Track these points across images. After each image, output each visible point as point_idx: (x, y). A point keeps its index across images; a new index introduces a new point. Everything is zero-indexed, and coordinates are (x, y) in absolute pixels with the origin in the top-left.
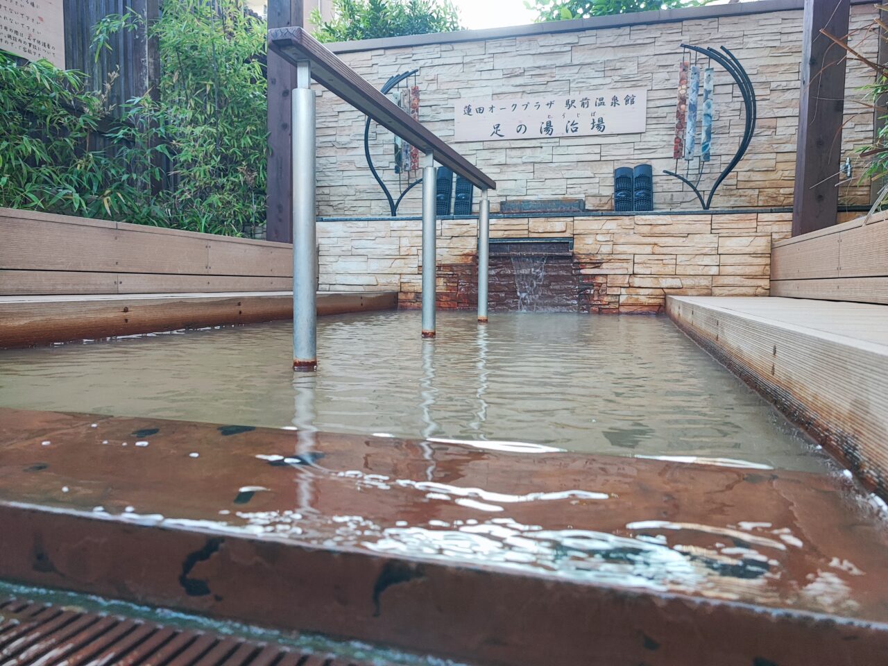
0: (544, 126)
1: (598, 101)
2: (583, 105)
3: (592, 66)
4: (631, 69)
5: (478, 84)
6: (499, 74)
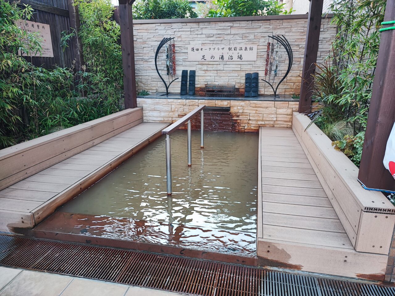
0: (221, 57)
1: (240, 49)
2: (235, 49)
3: (238, 35)
4: (252, 37)
5: (197, 39)
6: (204, 36)
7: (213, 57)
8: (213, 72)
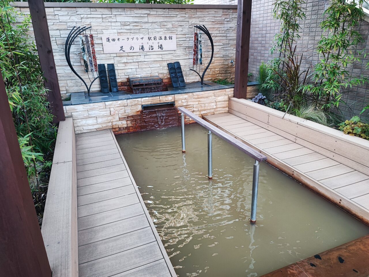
0: (141, 47)
1: (160, 38)
2: (154, 39)
3: (156, 24)
4: (170, 26)
5: (110, 28)
6: (119, 24)
7: (133, 48)
8: (134, 64)
